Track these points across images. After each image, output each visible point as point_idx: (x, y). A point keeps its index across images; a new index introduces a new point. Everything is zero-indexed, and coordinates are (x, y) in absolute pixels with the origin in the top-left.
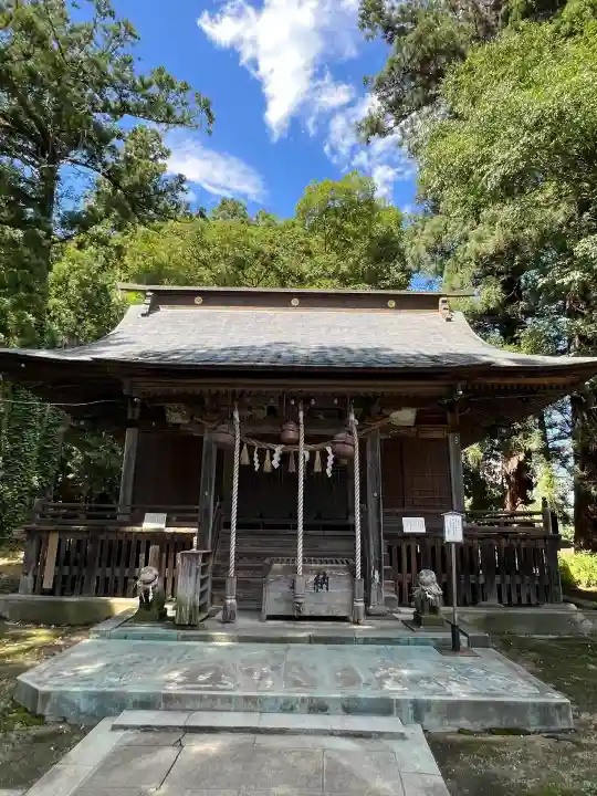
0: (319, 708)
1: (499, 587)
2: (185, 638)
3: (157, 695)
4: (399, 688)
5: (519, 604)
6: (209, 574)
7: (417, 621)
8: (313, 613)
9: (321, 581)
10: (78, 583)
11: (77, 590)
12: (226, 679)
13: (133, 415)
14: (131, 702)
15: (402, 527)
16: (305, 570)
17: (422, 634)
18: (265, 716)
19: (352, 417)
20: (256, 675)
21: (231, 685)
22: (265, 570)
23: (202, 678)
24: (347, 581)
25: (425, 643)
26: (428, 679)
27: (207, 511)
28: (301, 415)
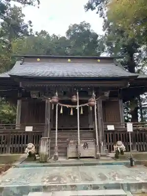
0: (96, 187)
1: (137, 146)
2: (44, 166)
3: (41, 186)
4: (121, 180)
5: (143, 151)
6: (49, 145)
7: (117, 157)
8: (83, 156)
9: (86, 146)
10: (4, 149)
11: (4, 152)
12: (62, 179)
13: (20, 95)
14: (32, 189)
15: (107, 129)
16: (80, 142)
17: (119, 161)
18: (79, 191)
19: (94, 94)
20: (72, 177)
21: (65, 182)
22: (68, 143)
23: (54, 179)
24: (94, 146)
25: (120, 164)
26: (129, 176)
27: (48, 125)
28: (78, 93)
